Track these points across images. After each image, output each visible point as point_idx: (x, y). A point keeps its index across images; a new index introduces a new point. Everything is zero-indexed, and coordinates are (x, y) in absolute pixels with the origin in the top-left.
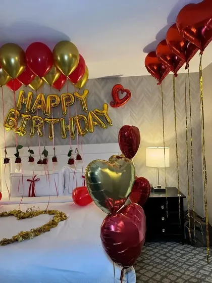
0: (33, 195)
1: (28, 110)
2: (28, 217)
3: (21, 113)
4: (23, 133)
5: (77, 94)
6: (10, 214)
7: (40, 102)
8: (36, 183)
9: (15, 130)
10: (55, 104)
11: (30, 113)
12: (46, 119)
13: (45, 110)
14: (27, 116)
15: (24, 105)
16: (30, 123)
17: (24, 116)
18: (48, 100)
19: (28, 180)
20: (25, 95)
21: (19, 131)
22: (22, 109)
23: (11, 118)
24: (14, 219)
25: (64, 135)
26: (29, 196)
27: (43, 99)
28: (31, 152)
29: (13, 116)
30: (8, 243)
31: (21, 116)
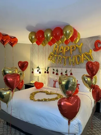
0: (55, 87)
1: (57, 53)
2: (49, 94)
3: (54, 54)
4: (54, 62)
5: (77, 46)
7: (62, 50)
8: (56, 82)
9: (52, 61)
10: (68, 50)
12: (63, 57)
13: (63, 52)
14: (57, 55)
15: (55, 51)
16: (57, 58)
17: (55, 55)
18: (65, 49)
19: (54, 81)
20: (56, 47)
21: (53, 61)
22: (55, 52)
23: (51, 56)
24: (45, 94)
25: (70, 63)
26: (54, 87)
27: (63, 48)
28: (54, 70)
29: (51, 55)
30: (40, 101)
31: (54, 55)
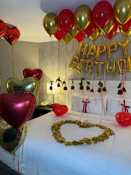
0: (86, 112)
1: (84, 56)
3: (80, 58)
4: (80, 71)
5: (119, 43)
6: (74, 122)
7: (92, 51)
8: (87, 104)
9: (75, 69)
10: (103, 52)
11: (85, 58)
12: (95, 62)
14: (83, 60)
15: (82, 53)
16: (84, 64)
17: (81, 60)
18: (98, 49)
19: (83, 101)
20: (83, 46)
21: (78, 70)
22: (80, 56)
23: (74, 62)
25: (107, 73)
26: (83, 112)
27: (95, 48)
29: (75, 60)
31: (80, 61)
